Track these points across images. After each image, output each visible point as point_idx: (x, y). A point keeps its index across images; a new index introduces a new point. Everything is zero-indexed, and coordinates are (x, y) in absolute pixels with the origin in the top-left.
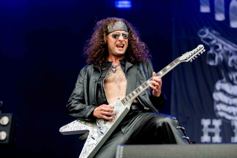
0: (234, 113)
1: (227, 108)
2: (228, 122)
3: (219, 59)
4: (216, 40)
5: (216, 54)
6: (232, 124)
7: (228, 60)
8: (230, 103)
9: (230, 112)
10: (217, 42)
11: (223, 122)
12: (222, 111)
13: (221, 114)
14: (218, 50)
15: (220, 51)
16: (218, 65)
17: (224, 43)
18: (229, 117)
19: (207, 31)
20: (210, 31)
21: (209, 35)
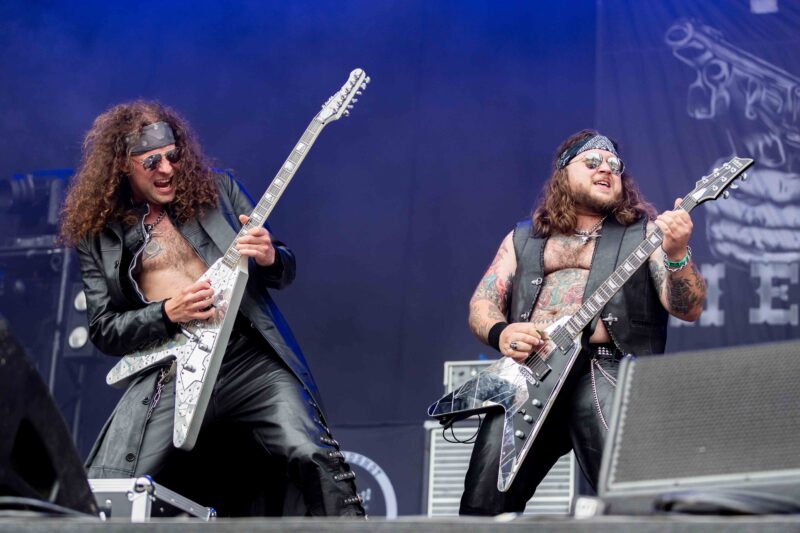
0: (759, 245)
1: (739, 231)
2: (742, 269)
3: (721, 100)
4: (713, 51)
5: (713, 89)
6: (753, 274)
7: (745, 103)
8: (749, 218)
9: (749, 241)
10: (715, 57)
11: (728, 271)
12: (726, 240)
13: (725, 249)
14: (717, 77)
15: (723, 79)
16: (716, 116)
17: (733, 57)
18: (745, 256)
19: (689, 30)
20: (697, 28)
21: (692, 39)
